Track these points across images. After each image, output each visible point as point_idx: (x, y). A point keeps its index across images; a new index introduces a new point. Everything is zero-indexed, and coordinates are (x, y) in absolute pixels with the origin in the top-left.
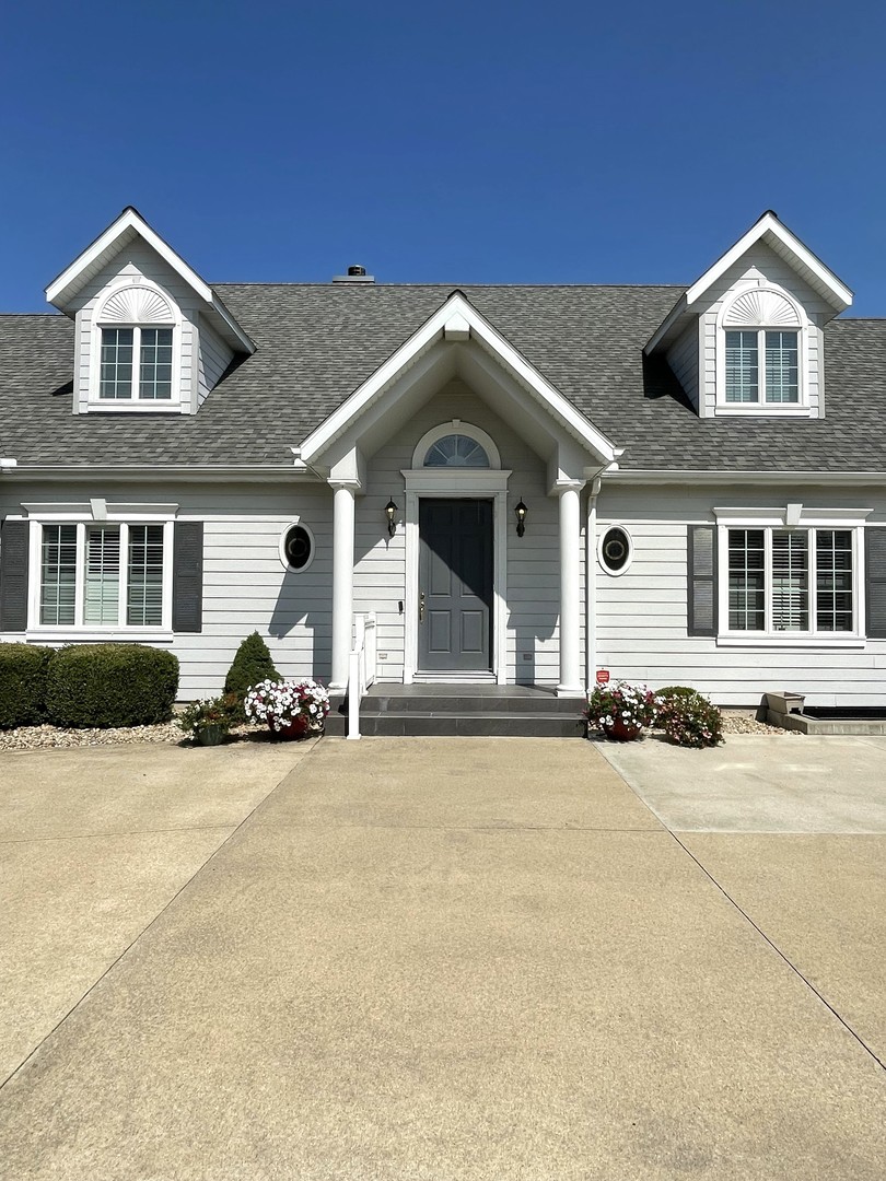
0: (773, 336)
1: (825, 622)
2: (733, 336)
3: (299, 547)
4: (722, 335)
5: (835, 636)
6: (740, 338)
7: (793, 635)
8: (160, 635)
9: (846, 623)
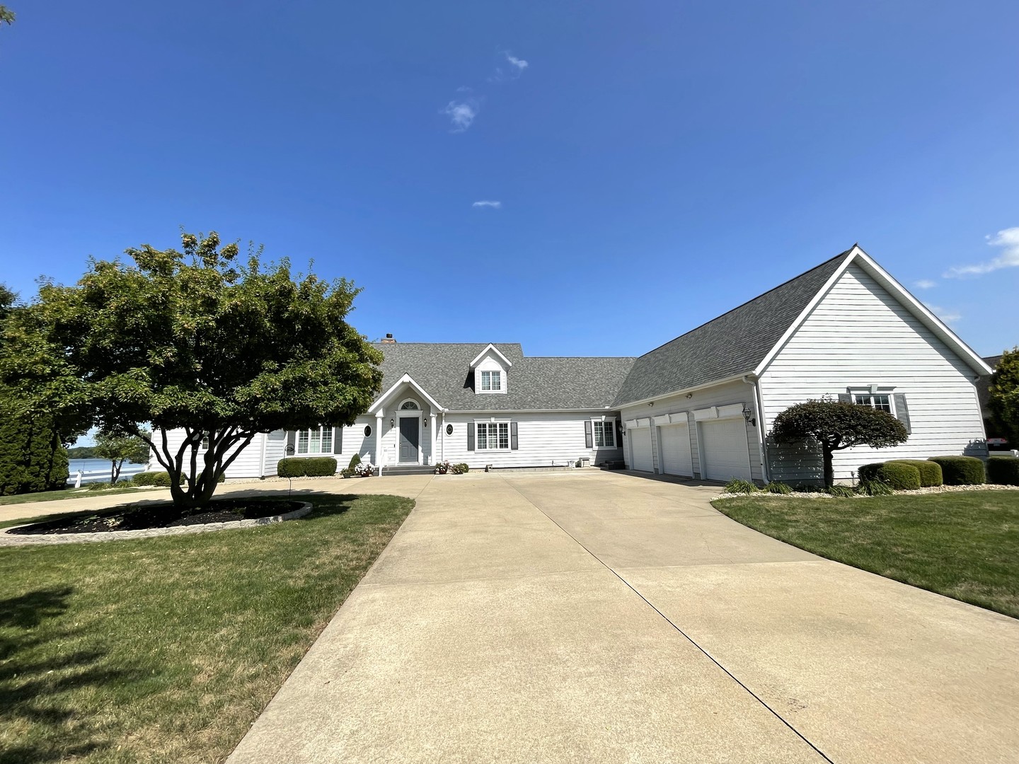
0: (494, 373)
1: (501, 446)
2: (484, 373)
3: (368, 431)
4: (481, 373)
5: (504, 450)
6: (485, 373)
7: (494, 450)
8: (331, 454)
9: (506, 446)
